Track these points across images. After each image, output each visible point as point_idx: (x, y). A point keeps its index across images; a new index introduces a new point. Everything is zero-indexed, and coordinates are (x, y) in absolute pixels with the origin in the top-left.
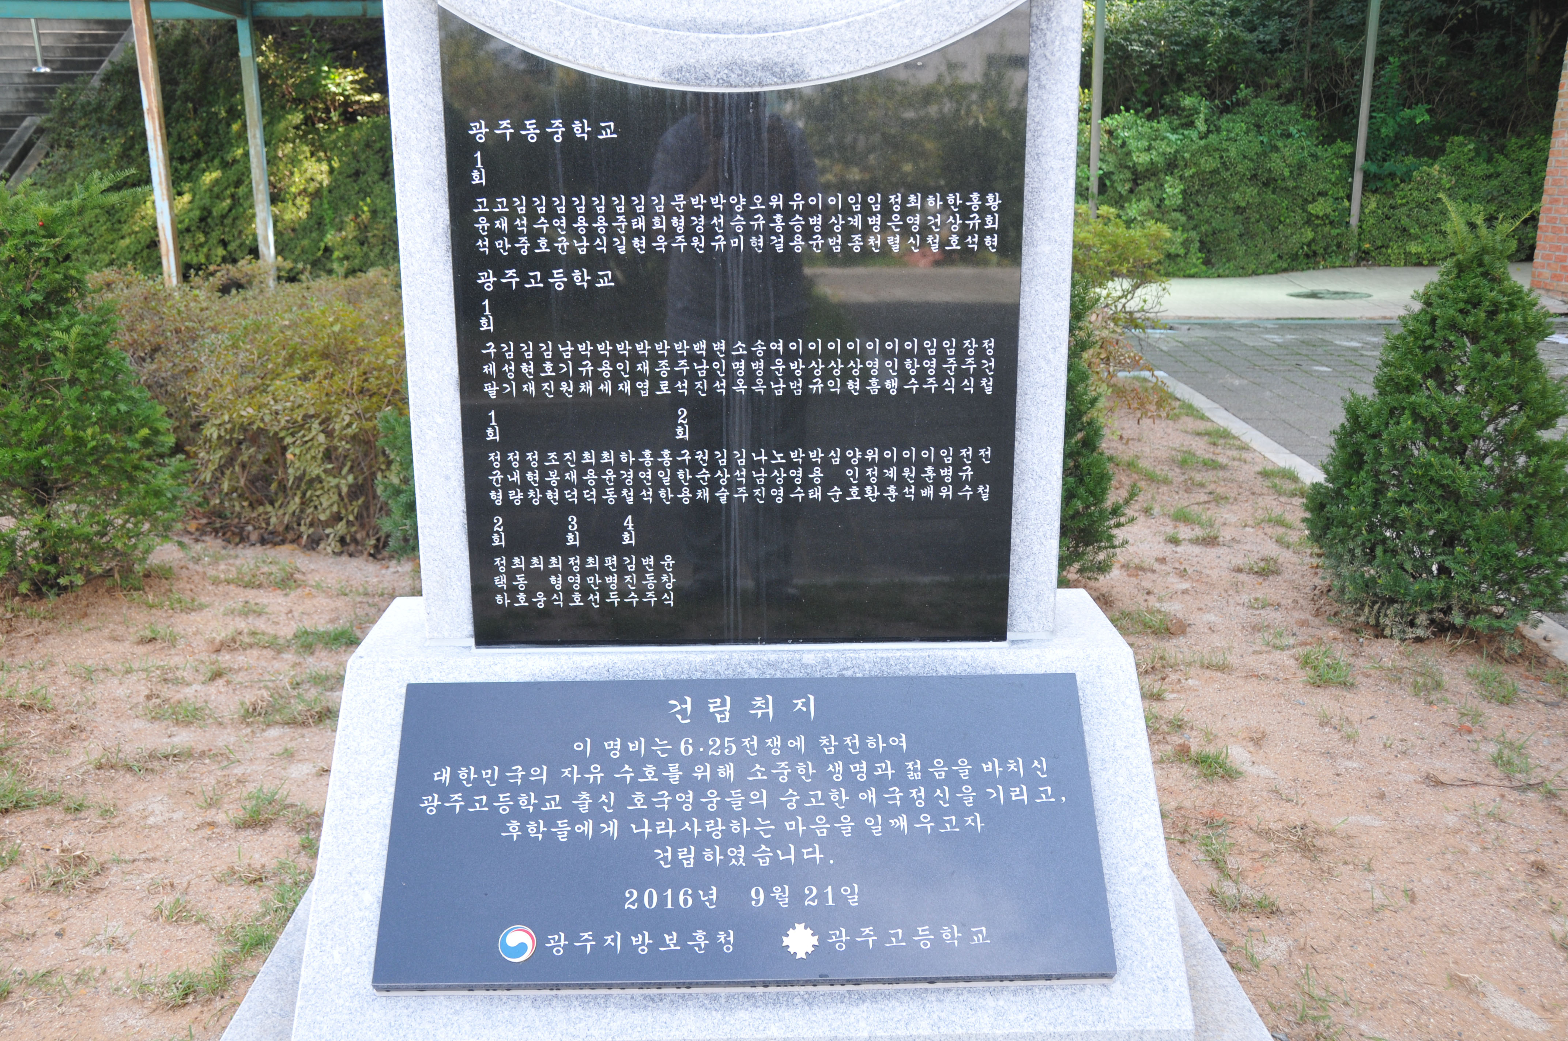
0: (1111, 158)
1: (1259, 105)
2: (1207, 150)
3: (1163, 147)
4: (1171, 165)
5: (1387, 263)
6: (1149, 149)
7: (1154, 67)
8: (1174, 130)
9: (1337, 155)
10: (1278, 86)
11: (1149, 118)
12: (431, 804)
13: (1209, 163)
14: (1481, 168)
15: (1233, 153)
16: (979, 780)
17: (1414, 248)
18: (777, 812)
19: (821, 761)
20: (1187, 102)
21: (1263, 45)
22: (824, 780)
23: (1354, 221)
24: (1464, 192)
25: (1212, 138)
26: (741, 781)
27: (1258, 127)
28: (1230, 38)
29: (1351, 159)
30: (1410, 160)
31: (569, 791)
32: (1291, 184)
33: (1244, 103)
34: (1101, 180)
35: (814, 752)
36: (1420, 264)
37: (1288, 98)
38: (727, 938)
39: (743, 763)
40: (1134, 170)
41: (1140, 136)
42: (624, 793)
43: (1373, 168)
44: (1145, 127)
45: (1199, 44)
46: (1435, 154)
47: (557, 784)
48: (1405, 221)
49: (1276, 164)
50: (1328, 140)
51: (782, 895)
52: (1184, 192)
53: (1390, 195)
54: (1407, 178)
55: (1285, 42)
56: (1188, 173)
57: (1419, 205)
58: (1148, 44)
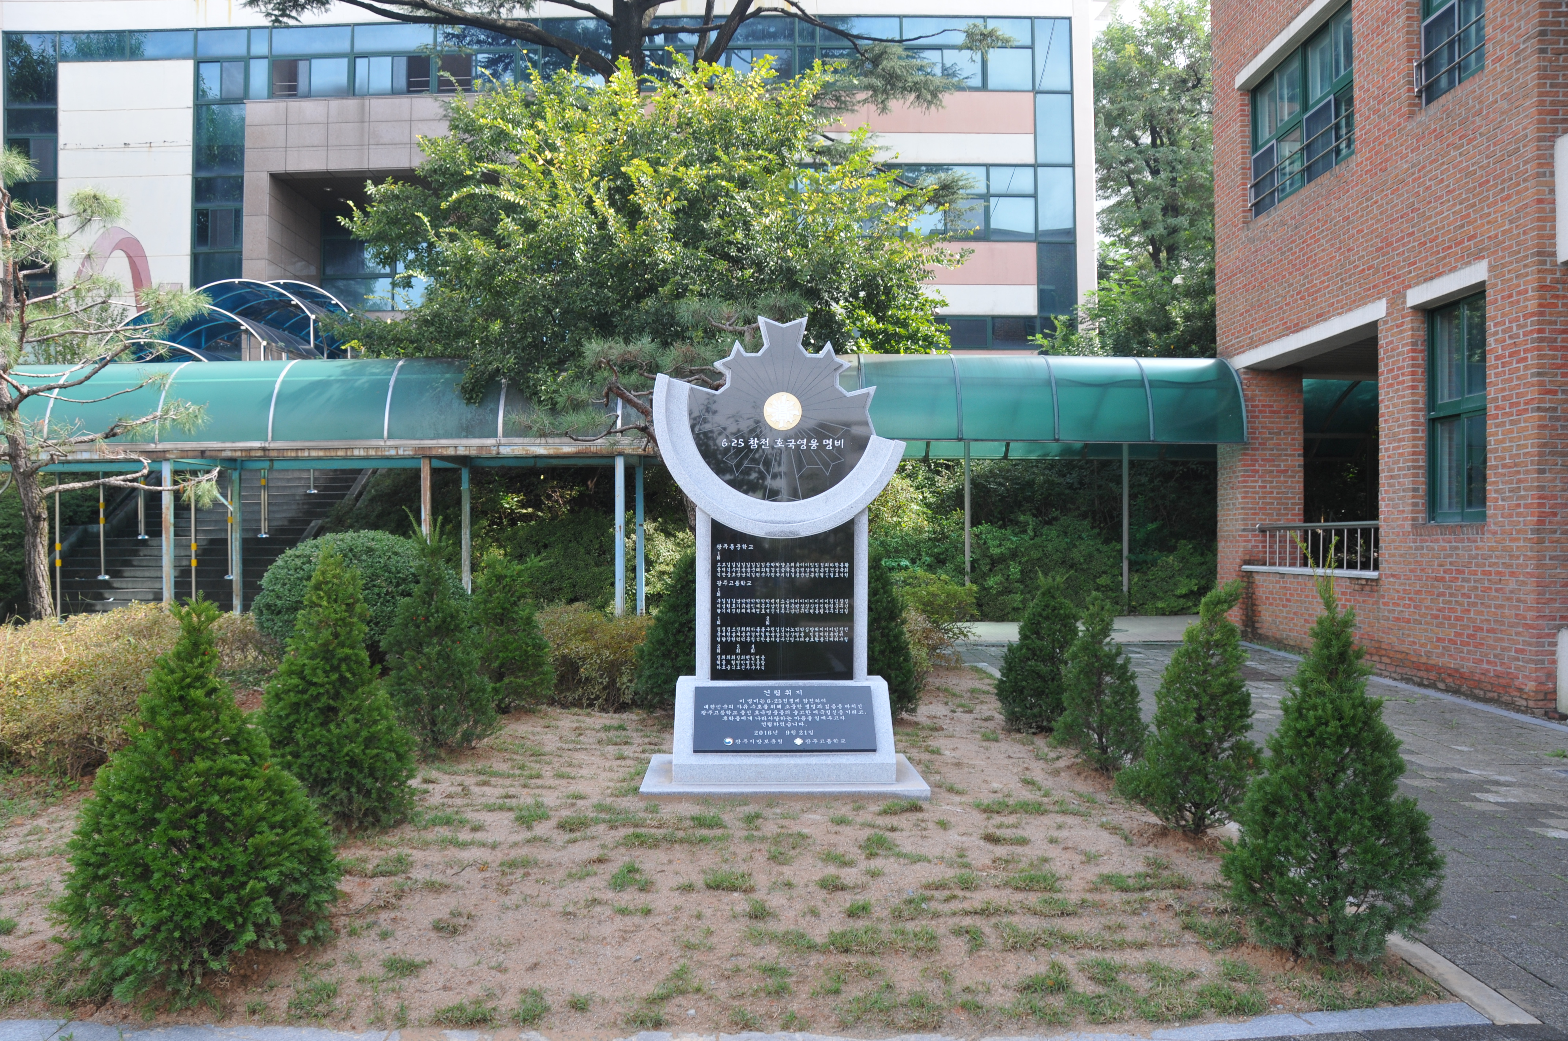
0: (978, 551)
1: (1064, 520)
2: (1035, 547)
3: (1009, 545)
4: (1014, 555)
5: (1146, 614)
6: (1000, 545)
7: (1003, 498)
8: (1016, 535)
9: (1113, 550)
10: (1078, 508)
11: (1000, 528)
12: (704, 713)
13: (1035, 554)
14: (1197, 559)
15: (1050, 548)
16: (844, 709)
17: (1160, 605)
18: (792, 715)
19: (804, 705)
20: (1022, 518)
21: (1070, 486)
22: (804, 709)
23: (1125, 589)
24: (1188, 572)
25: (1037, 540)
26: (783, 708)
27: (1066, 533)
28: (1046, 481)
29: (1120, 551)
30: (1156, 553)
31: (739, 710)
32: (1085, 566)
33: (1056, 519)
34: (973, 563)
35: (802, 702)
36: (1164, 614)
37: (1084, 516)
38: (780, 741)
39: (783, 705)
40: (991, 557)
41: (995, 538)
42: (753, 711)
43: (1133, 557)
44: (998, 533)
45: (1030, 484)
46: (1172, 550)
47: (735, 708)
48: (1154, 589)
49: (1076, 555)
50: (1107, 542)
51: (794, 732)
52: (1022, 571)
53: (1145, 573)
54: (1154, 563)
55: (1081, 484)
56: (1024, 560)
57: (1163, 580)
58: (1000, 484)
